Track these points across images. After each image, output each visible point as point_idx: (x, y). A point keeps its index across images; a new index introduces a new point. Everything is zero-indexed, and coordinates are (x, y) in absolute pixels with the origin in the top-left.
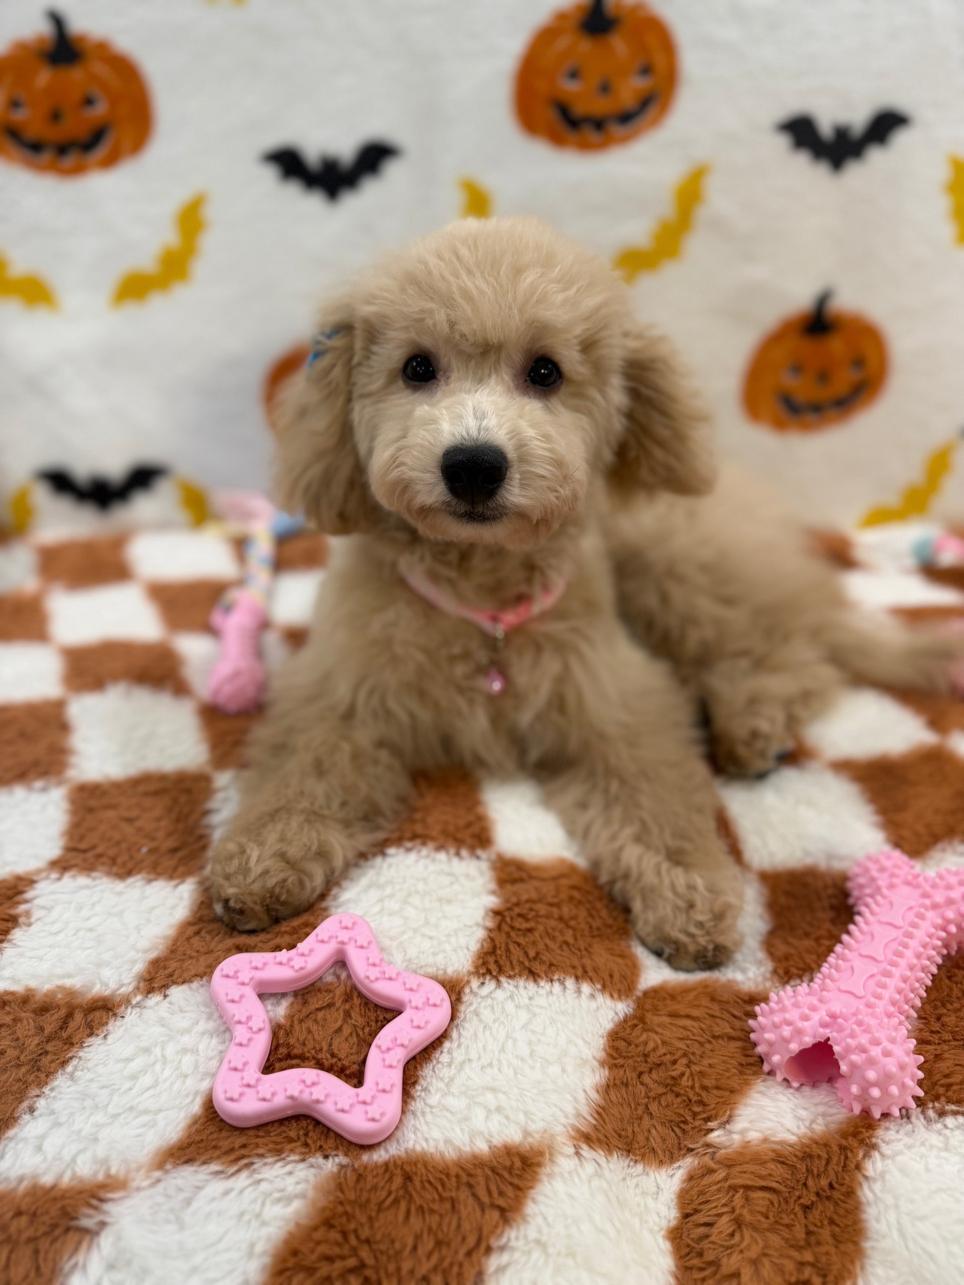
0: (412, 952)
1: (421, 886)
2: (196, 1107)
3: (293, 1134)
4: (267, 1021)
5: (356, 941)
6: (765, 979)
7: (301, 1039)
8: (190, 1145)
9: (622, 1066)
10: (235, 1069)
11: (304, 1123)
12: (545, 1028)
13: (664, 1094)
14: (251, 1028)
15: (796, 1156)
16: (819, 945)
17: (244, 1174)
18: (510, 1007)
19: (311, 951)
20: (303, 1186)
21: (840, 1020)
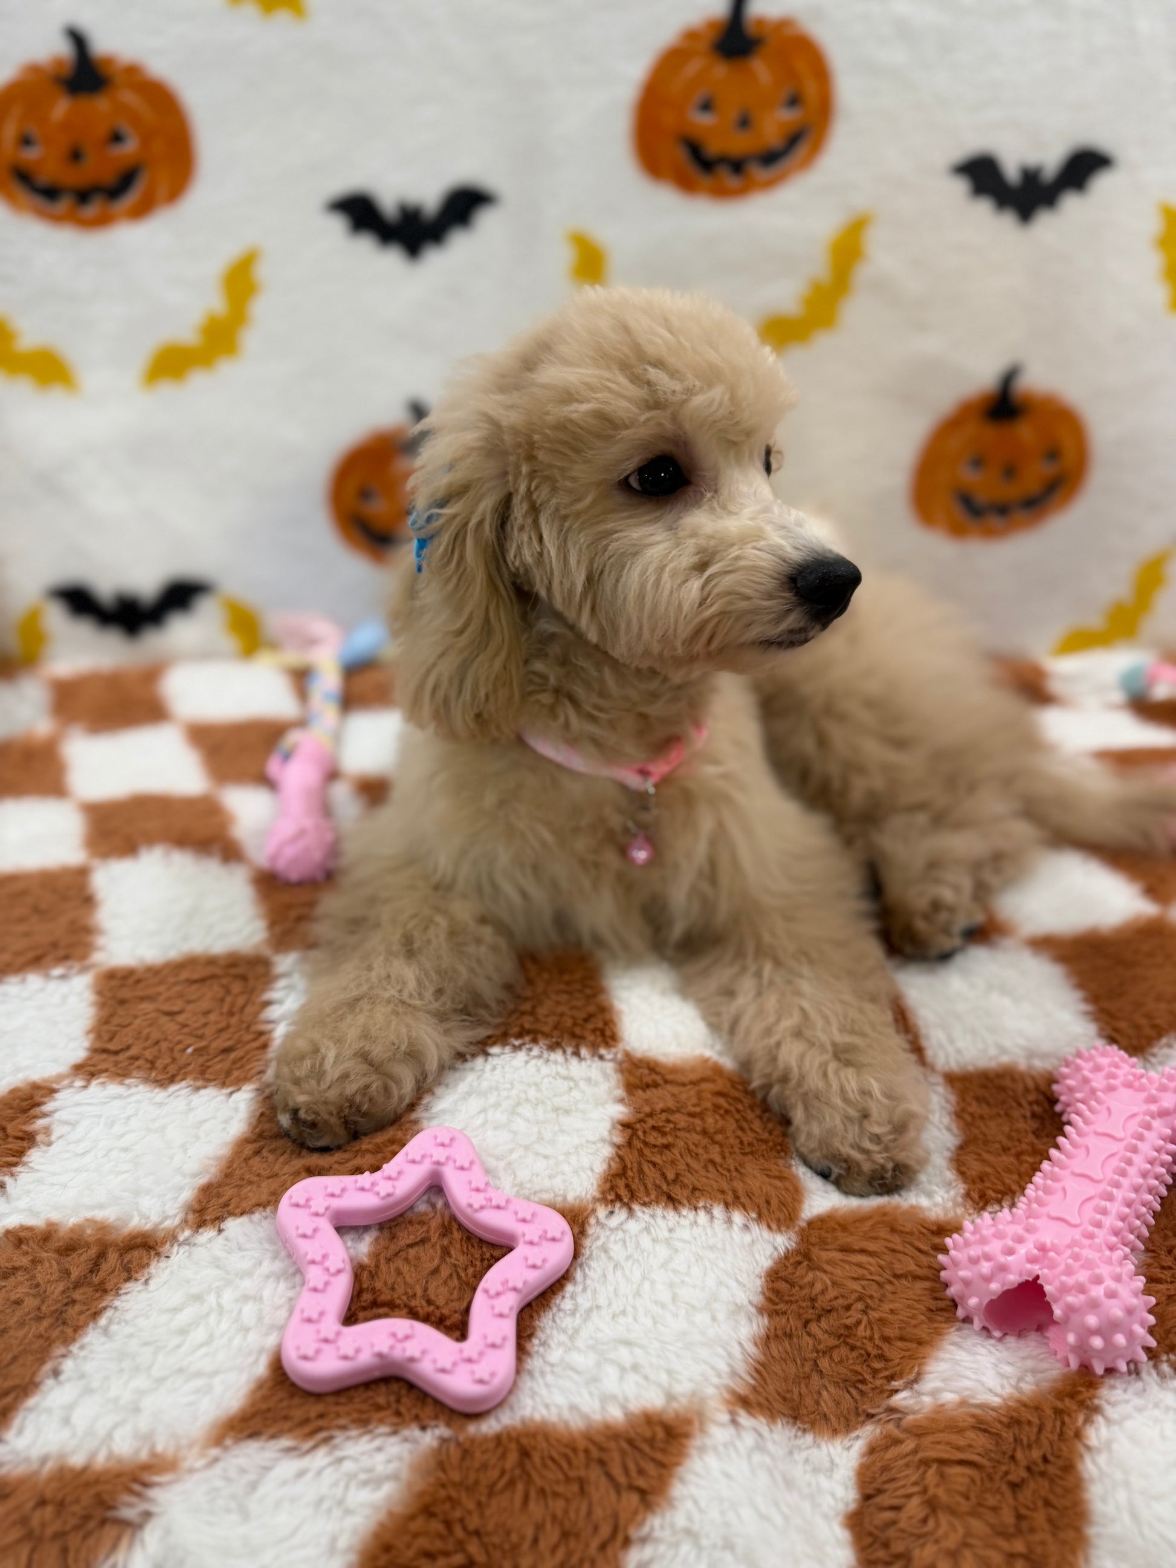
0: (523, 1175)
1: (532, 1093)
2: (261, 1368)
3: (381, 1400)
4: (347, 1260)
5: (455, 1161)
6: (956, 1205)
7: (389, 1282)
8: (253, 1415)
9: (784, 1313)
10: (309, 1320)
11: (395, 1387)
12: (689, 1267)
13: (836, 1347)
14: (327, 1270)
15: (1000, 1422)
16: (1021, 1162)
17: (322, 1452)
18: (646, 1241)
19: (400, 1173)
20: (396, 1465)
21: (1052, 1253)
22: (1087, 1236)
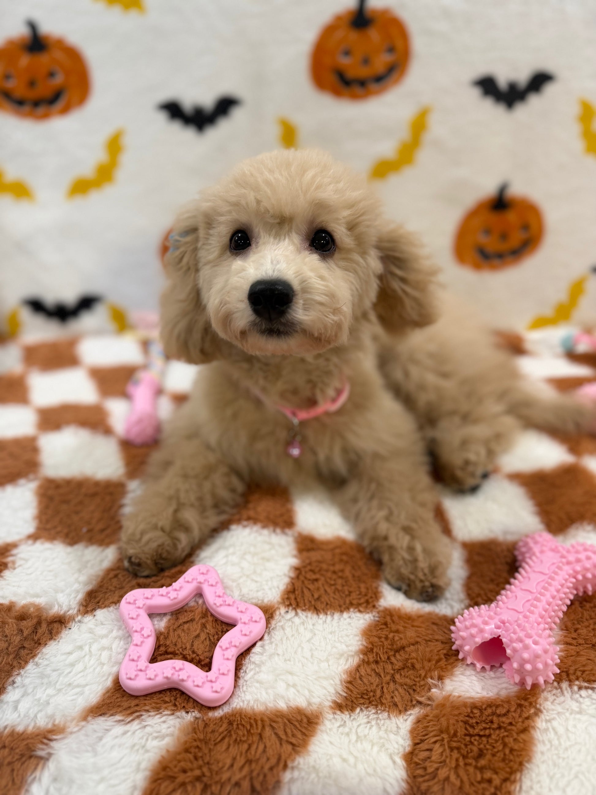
0: (245, 591)
1: (252, 549)
2: (109, 683)
3: (167, 699)
4: (153, 630)
5: (208, 582)
7: (174, 641)
8: (103, 705)
10: (133, 660)
11: (174, 693)
14: (143, 635)
17: (136, 722)
19: (181, 588)
20: (172, 729)
21: (507, 624)
22: (525, 617)
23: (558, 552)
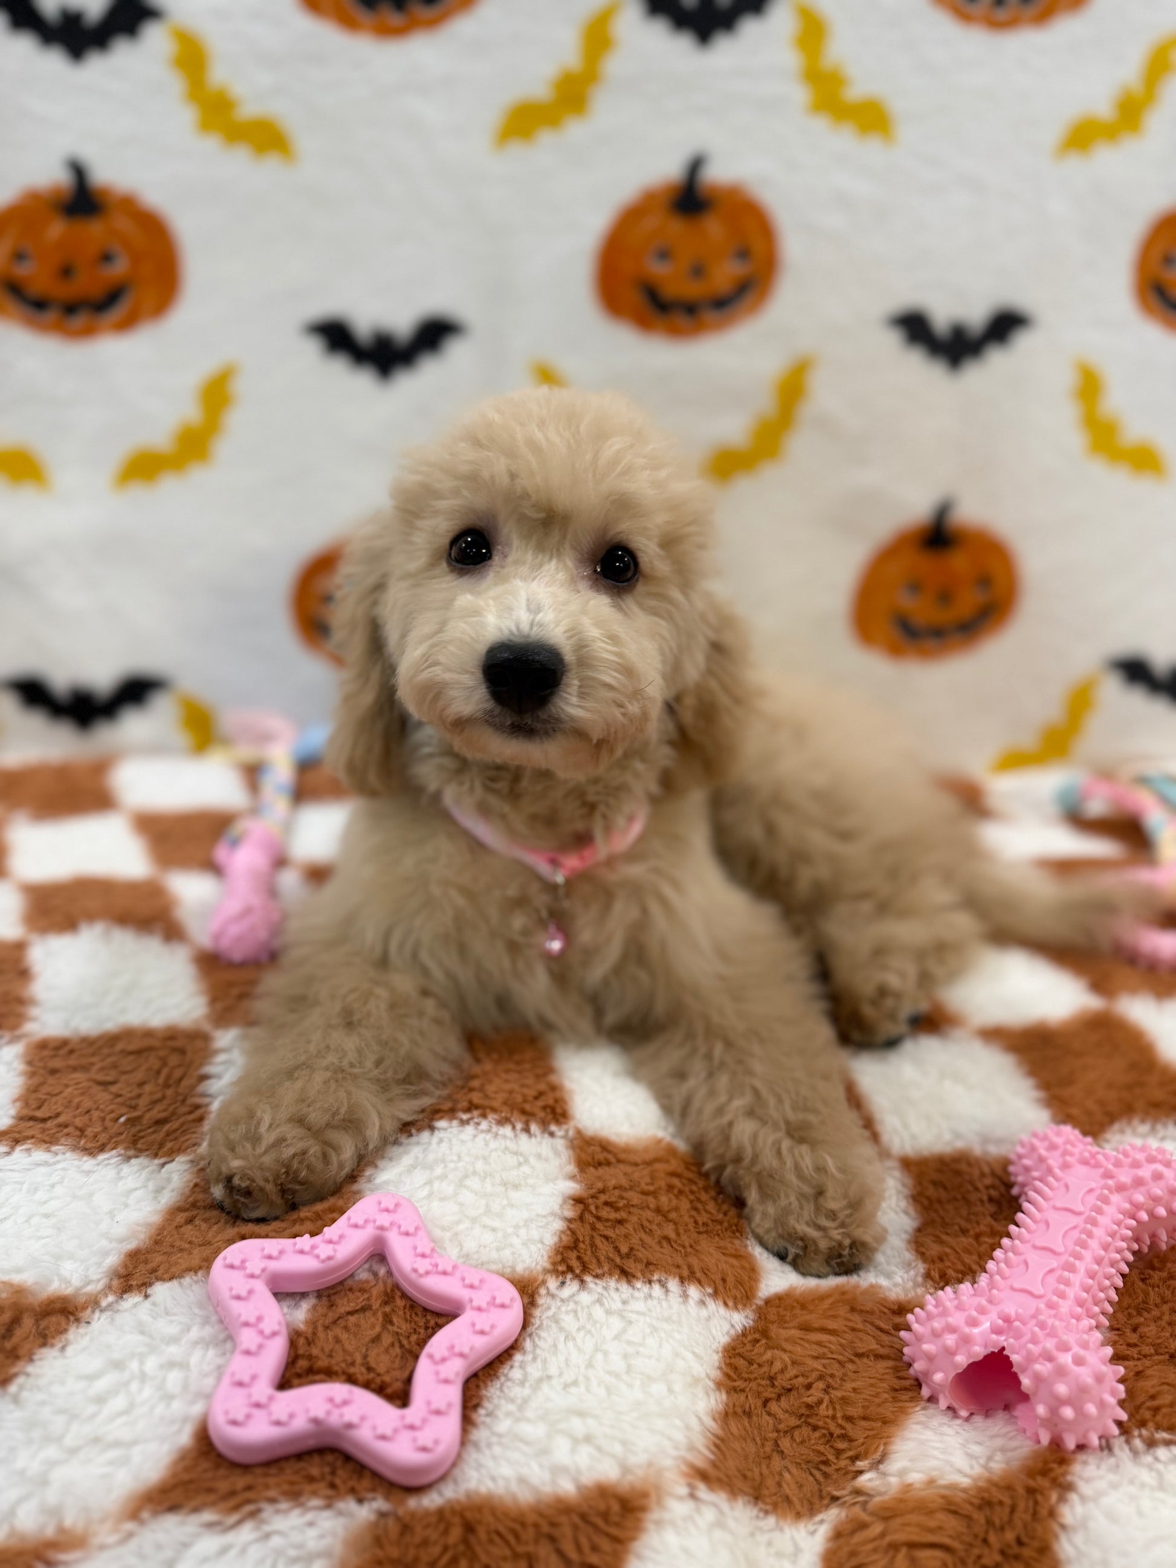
0: (470, 1246)
1: (480, 1166)
2: (185, 1438)
3: (315, 1471)
4: (283, 1325)
5: (399, 1227)
6: (916, 1284)
7: (327, 1350)
8: (174, 1487)
9: (743, 1390)
10: (240, 1384)
11: (330, 1458)
12: (644, 1338)
13: (798, 1426)
14: (262, 1332)
15: (971, 1504)
16: (981, 1241)
17: (249, 1525)
18: (598, 1312)
19: (341, 1237)
20: (327, 1541)
21: (1017, 1324)
22: (1051, 1306)
23: (1098, 1165)
